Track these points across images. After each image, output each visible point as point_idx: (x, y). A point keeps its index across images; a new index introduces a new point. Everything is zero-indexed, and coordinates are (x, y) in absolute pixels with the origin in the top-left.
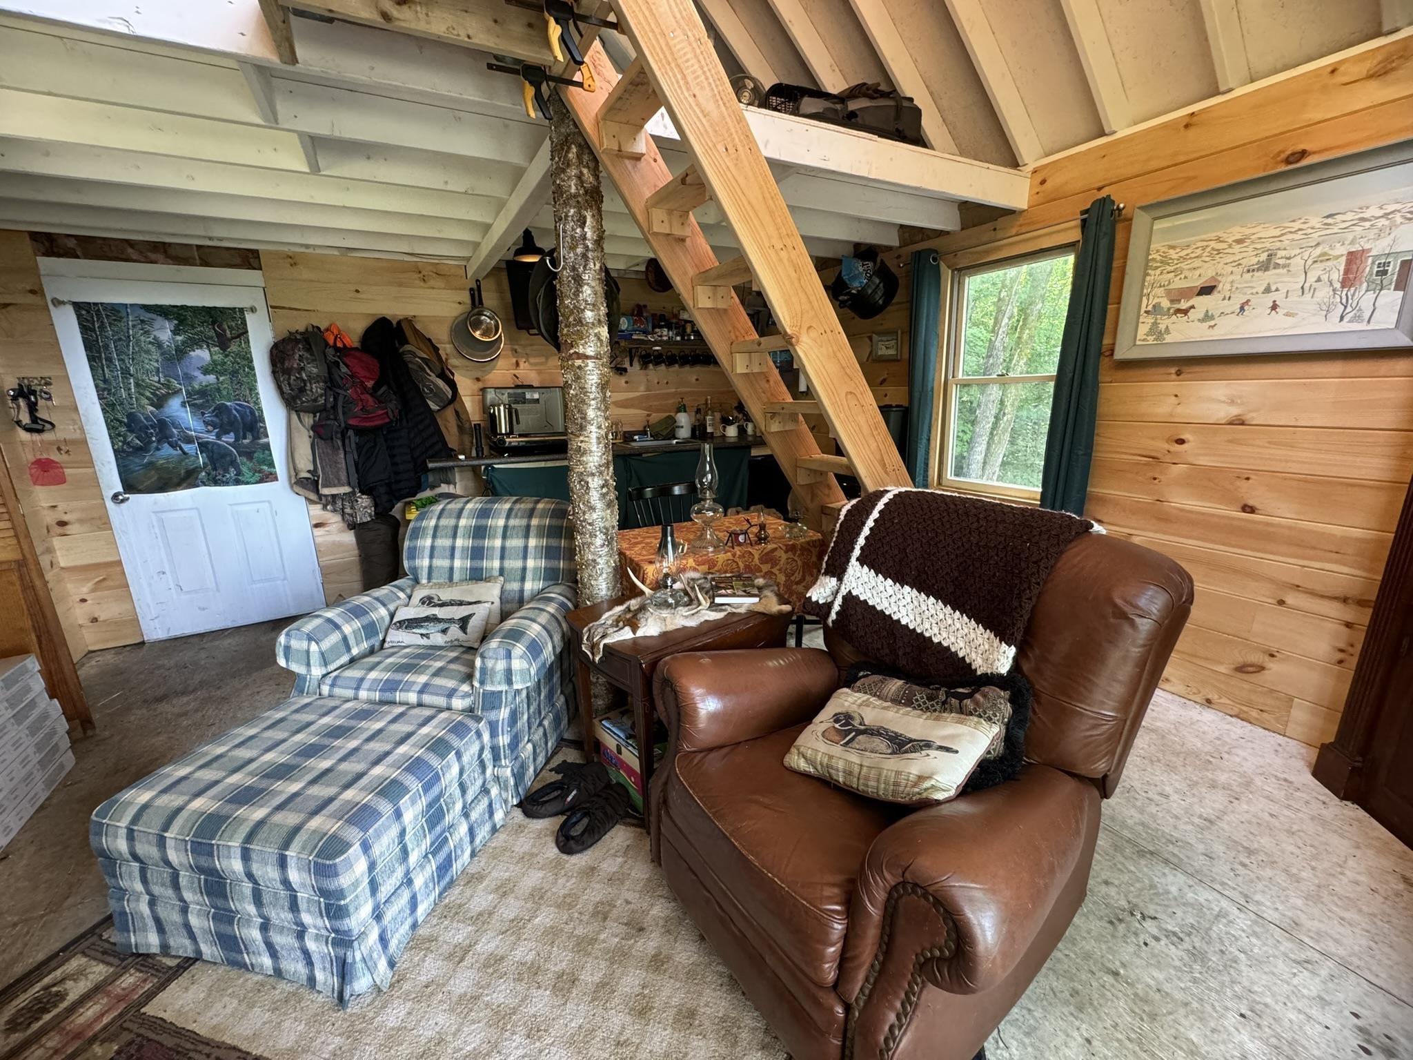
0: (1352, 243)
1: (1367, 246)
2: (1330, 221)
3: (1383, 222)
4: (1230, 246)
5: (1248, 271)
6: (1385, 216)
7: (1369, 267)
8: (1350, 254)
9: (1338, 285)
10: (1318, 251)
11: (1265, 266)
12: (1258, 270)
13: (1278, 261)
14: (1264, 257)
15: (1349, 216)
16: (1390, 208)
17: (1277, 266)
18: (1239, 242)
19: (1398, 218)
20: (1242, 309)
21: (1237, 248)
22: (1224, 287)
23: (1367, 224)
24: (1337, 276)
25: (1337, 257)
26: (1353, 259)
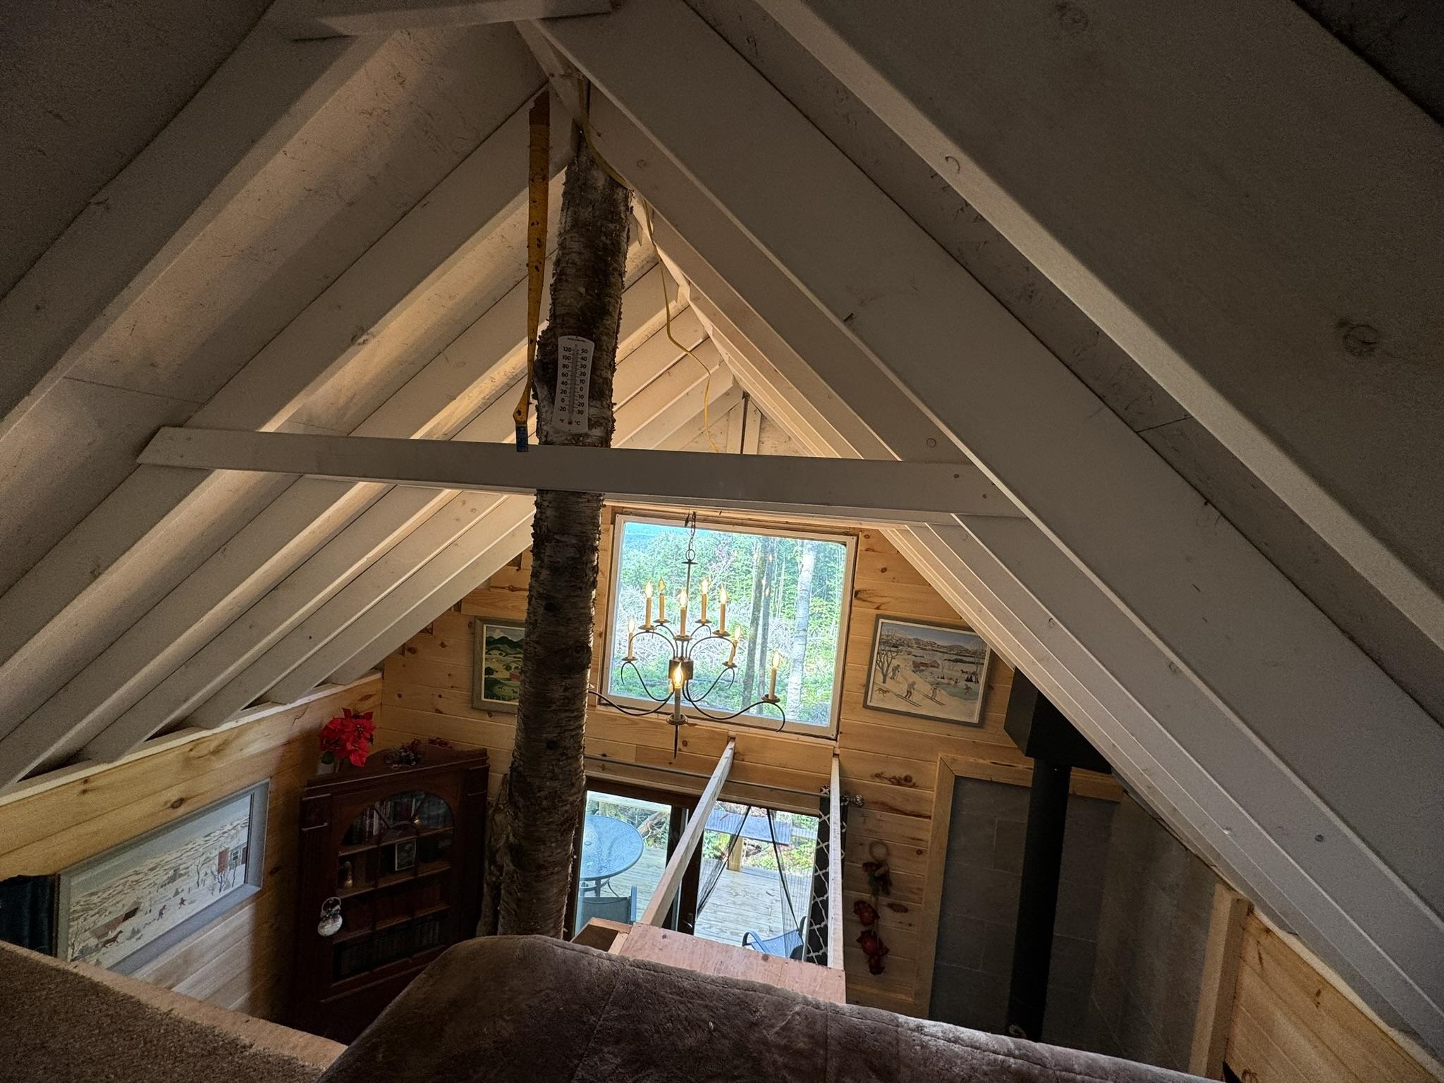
0: (220, 847)
1: (227, 847)
2: (207, 838)
3: (233, 831)
4: (146, 874)
5: (162, 887)
6: (234, 828)
7: (230, 857)
8: (220, 853)
9: (216, 873)
10: (204, 857)
11: (172, 879)
12: (169, 883)
13: (182, 872)
14: (171, 872)
15: (218, 832)
16: (235, 824)
17: (181, 875)
18: (151, 870)
19: (239, 827)
20: (161, 914)
21: (152, 874)
22: (145, 905)
23: (226, 835)
24: (215, 868)
25: (214, 858)
26: (222, 855)
